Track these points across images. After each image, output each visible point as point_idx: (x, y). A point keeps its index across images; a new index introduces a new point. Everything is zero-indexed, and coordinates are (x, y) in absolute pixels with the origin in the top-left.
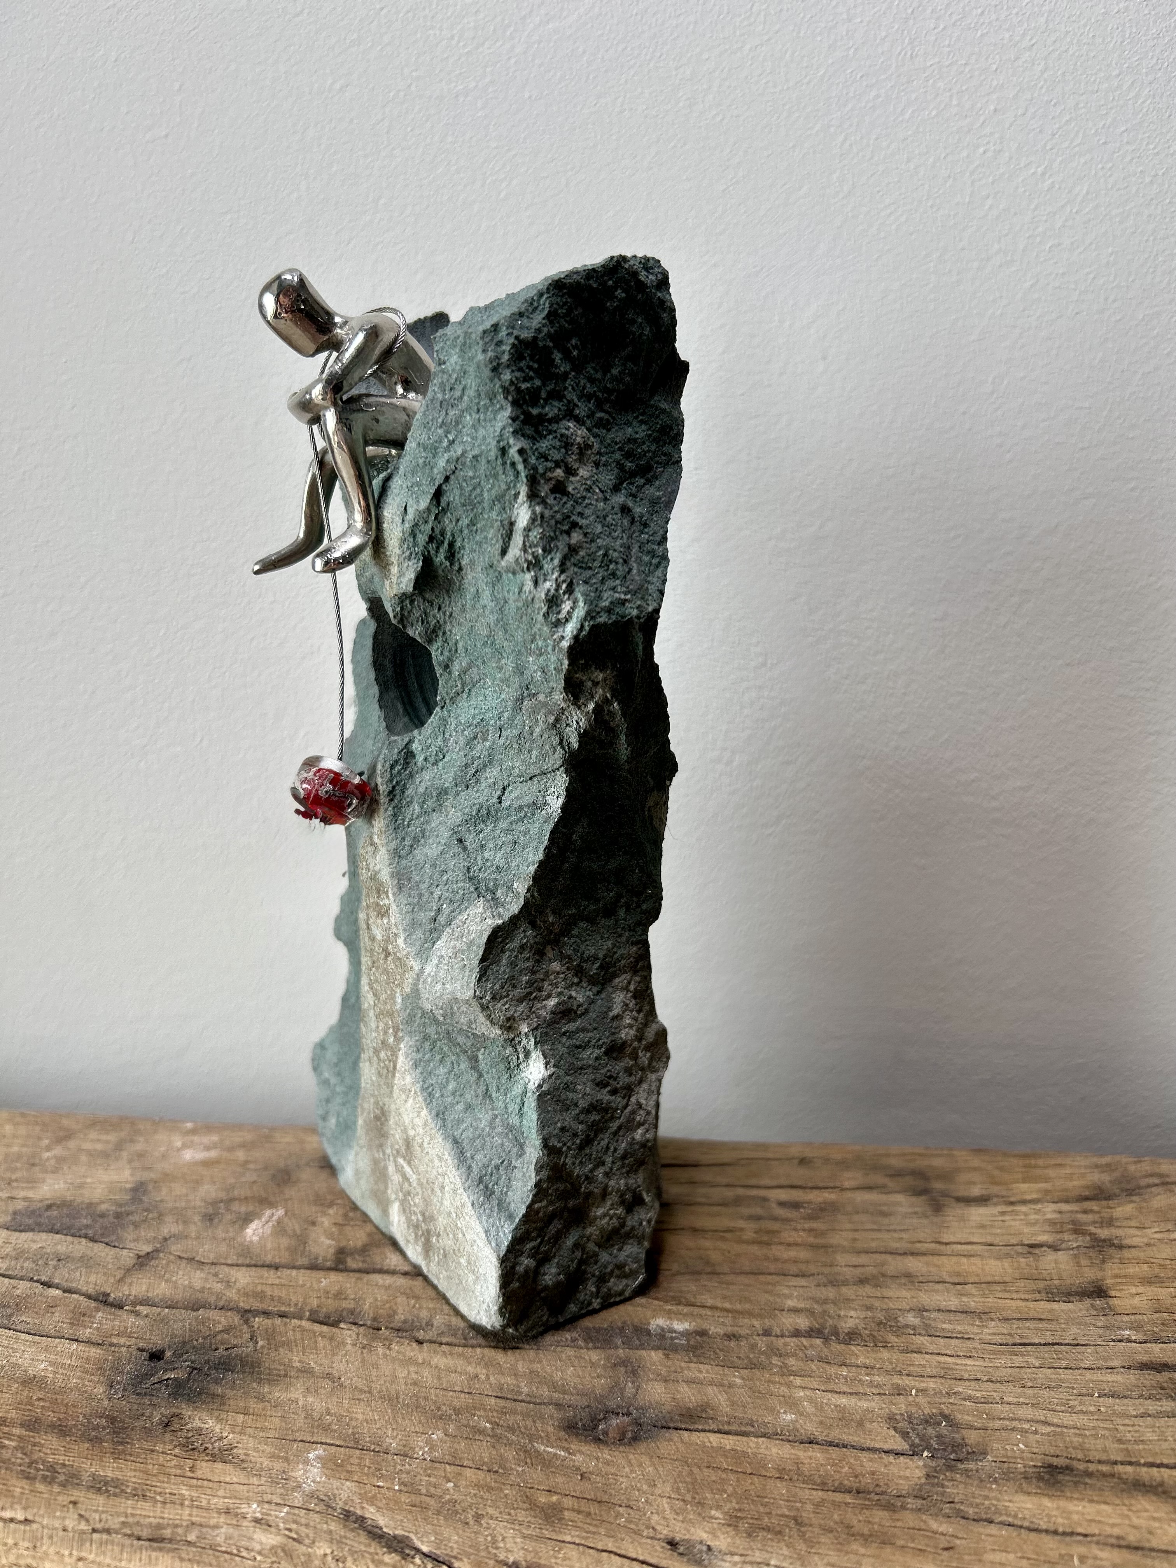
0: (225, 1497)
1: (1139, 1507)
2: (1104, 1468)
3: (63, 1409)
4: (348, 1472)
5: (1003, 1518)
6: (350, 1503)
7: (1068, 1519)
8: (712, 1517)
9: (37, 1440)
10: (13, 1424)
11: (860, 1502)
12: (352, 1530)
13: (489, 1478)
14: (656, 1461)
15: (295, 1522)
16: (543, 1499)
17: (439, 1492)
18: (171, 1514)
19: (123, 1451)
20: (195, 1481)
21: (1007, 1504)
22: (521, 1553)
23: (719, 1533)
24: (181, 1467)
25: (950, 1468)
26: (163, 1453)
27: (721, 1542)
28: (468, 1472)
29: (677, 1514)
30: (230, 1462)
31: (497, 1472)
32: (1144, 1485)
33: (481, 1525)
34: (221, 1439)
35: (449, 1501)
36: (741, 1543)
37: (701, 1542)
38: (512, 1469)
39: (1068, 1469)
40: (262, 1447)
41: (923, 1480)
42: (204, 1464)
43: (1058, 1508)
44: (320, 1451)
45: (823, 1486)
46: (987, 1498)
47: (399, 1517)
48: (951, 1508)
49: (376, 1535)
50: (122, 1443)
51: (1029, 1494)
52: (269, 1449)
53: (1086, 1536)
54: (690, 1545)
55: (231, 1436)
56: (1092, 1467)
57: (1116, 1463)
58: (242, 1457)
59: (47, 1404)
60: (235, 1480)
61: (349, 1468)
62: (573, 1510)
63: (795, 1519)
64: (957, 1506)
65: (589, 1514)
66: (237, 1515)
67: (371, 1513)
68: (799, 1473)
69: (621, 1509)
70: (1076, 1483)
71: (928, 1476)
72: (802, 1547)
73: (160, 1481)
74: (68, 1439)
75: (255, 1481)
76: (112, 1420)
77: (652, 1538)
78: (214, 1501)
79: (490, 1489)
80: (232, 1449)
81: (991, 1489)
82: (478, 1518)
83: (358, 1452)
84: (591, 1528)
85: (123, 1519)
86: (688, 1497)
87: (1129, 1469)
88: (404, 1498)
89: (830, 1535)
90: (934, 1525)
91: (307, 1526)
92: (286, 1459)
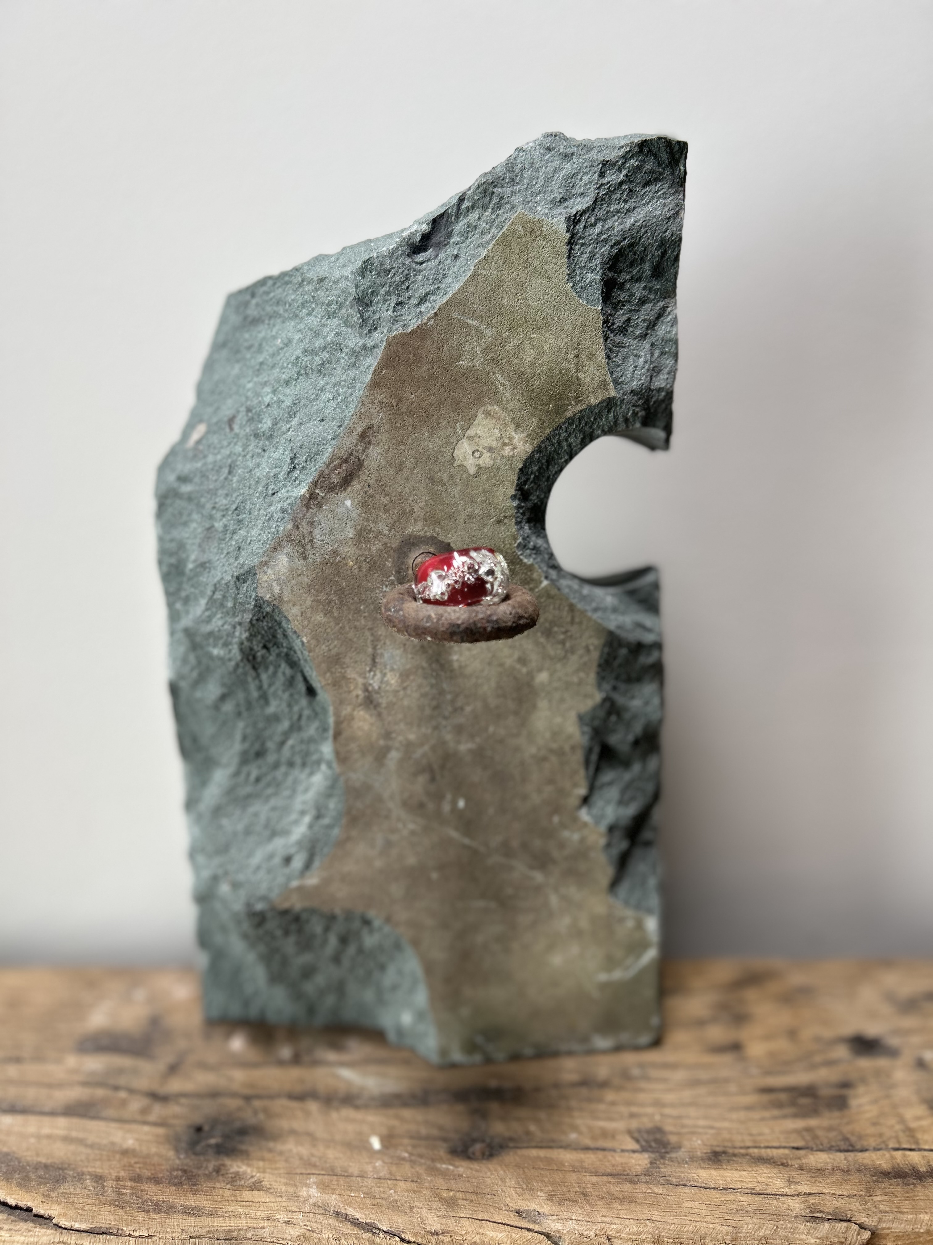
0: (265, 1211)
1: (761, 1171)
2: (743, 1151)
3: (153, 1168)
4: (332, 1189)
5: (692, 1183)
6: (337, 1207)
7: (725, 1181)
8: (538, 1196)
9: (142, 1188)
10: (124, 1180)
11: (616, 1180)
12: (342, 1222)
13: (414, 1185)
14: (504, 1167)
15: (308, 1221)
16: (445, 1194)
17: (386, 1196)
18: (234, 1224)
19: (197, 1190)
20: (244, 1203)
21: (693, 1175)
22: (438, 1226)
23: (543, 1204)
24: (235, 1196)
25: (663, 1157)
26: (221, 1188)
27: (545, 1209)
28: (402, 1184)
29: (519, 1196)
30: (262, 1190)
31: (417, 1181)
32: (764, 1159)
33: (413, 1213)
34: (252, 1177)
35: (393, 1201)
36: (556, 1209)
37: (534, 1210)
38: (425, 1179)
39: (724, 1152)
40: (278, 1179)
41: (649, 1165)
42: (247, 1193)
43: (720, 1175)
44: (313, 1179)
45: (596, 1174)
46: (683, 1172)
47: (367, 1213)
48: (663, 1180)
49: (356, 1223)
50: (195, 1185)
51: (704, 1168)
52: (283, 1180)
53: (734, 1189)
54: (528, 1212)
55: (258, 1175)
56: (736, 1151)
57: (748, 1148)
58: (268, 1186)
59: (141, 1165)
60: (267, 1200)
61: (332, 1187)
62: (463, 1199)
63: (583, 1193)
64: (668, 1178)
65: (472, 1201)
66: (274, 1220)
67: (350, 1211)
68: (583, 1168)
69: (489, 1196)
70: (728, 1161)
71: (651, 1163)
72: (588, 1208)
73: (223, 1205)
74: (161, 1185)
75: (280, 1199)
76: (185, 1171)
77: (507, 1211)
78: (259, 1213)
79: (414, 1192)
80: (261, 1182)
81: (684, 1168)
82: (411, 1208)
83: (335, 1177)
84: (474, 1208)
85: (208, 1229)
86: (525, 1187)
87: (756, 1150)
88: (368, 1201)
89: (603, 1200)
90: (656, 1190)
91: (316, 1222)
92: (295, 1185)
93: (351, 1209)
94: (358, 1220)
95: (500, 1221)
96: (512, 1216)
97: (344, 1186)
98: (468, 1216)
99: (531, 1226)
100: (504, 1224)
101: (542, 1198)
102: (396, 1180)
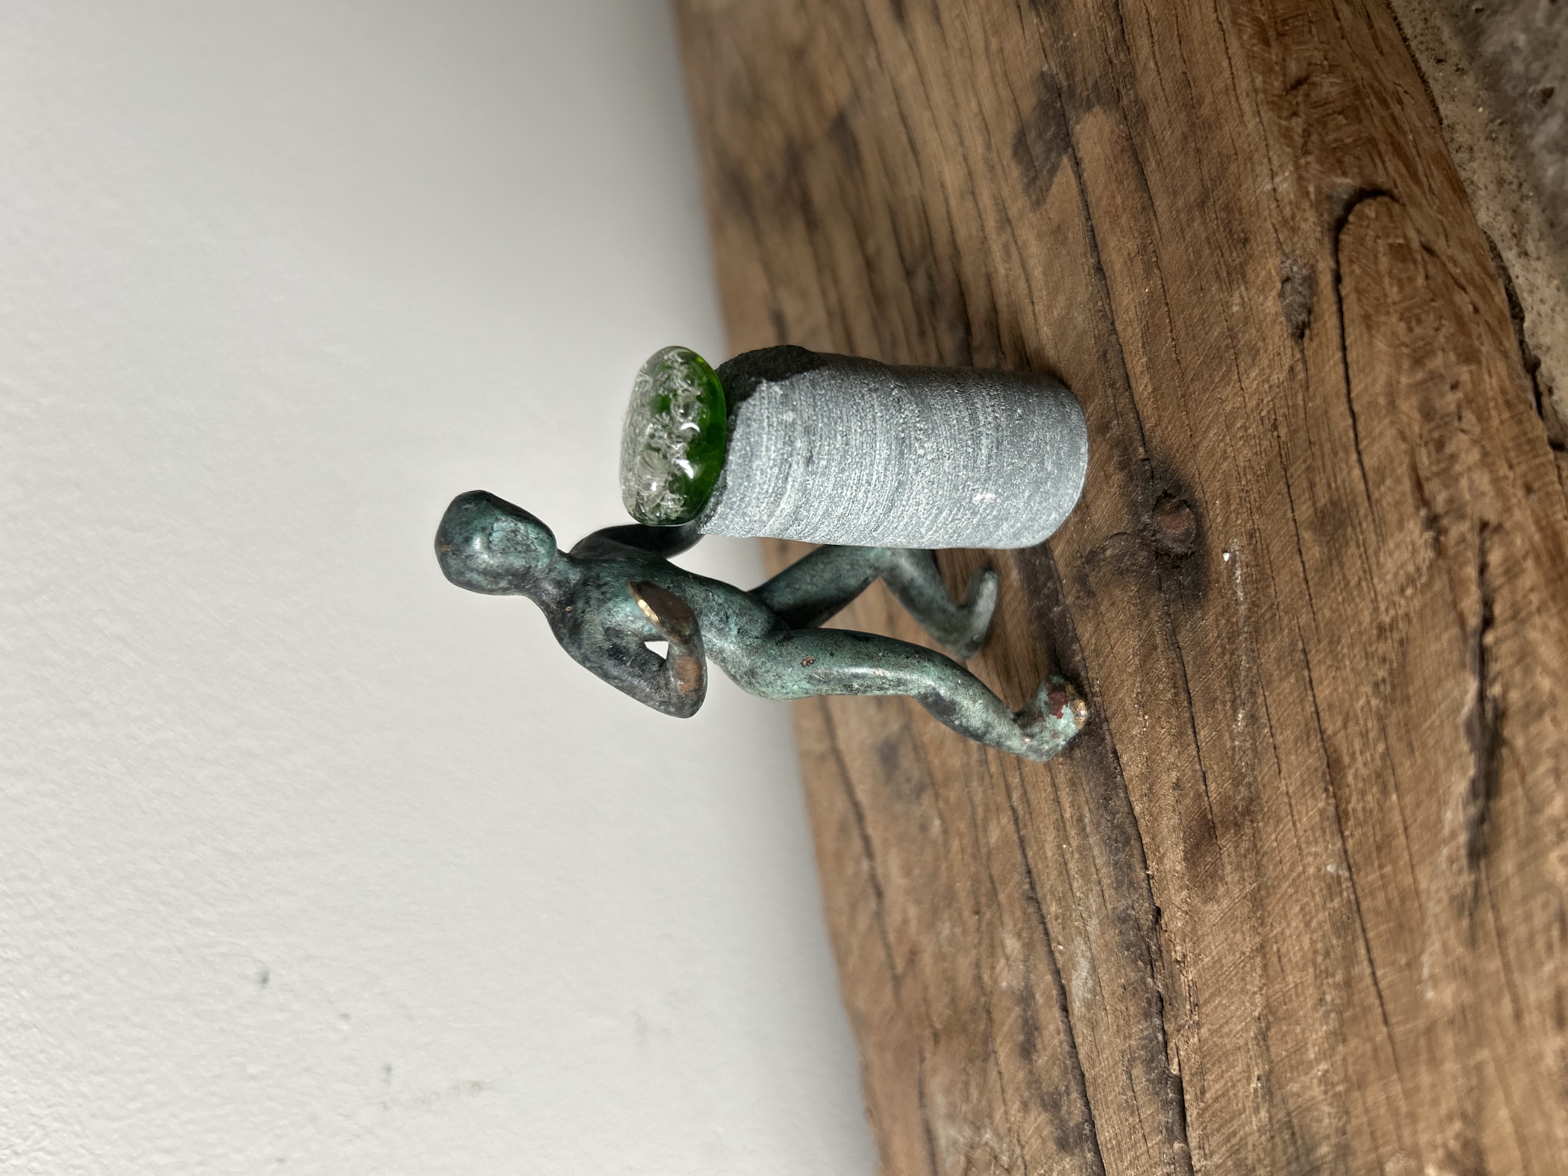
93: (1448, 816)
94: (1474, 782)
95: (1340, 368)
96: (1314, 344)
97: (1381, 867)
98: (1354, 457)
99: (1325, 280)
100: (1344, 348)
101: (1244, 293)
102: (1317, 713)
